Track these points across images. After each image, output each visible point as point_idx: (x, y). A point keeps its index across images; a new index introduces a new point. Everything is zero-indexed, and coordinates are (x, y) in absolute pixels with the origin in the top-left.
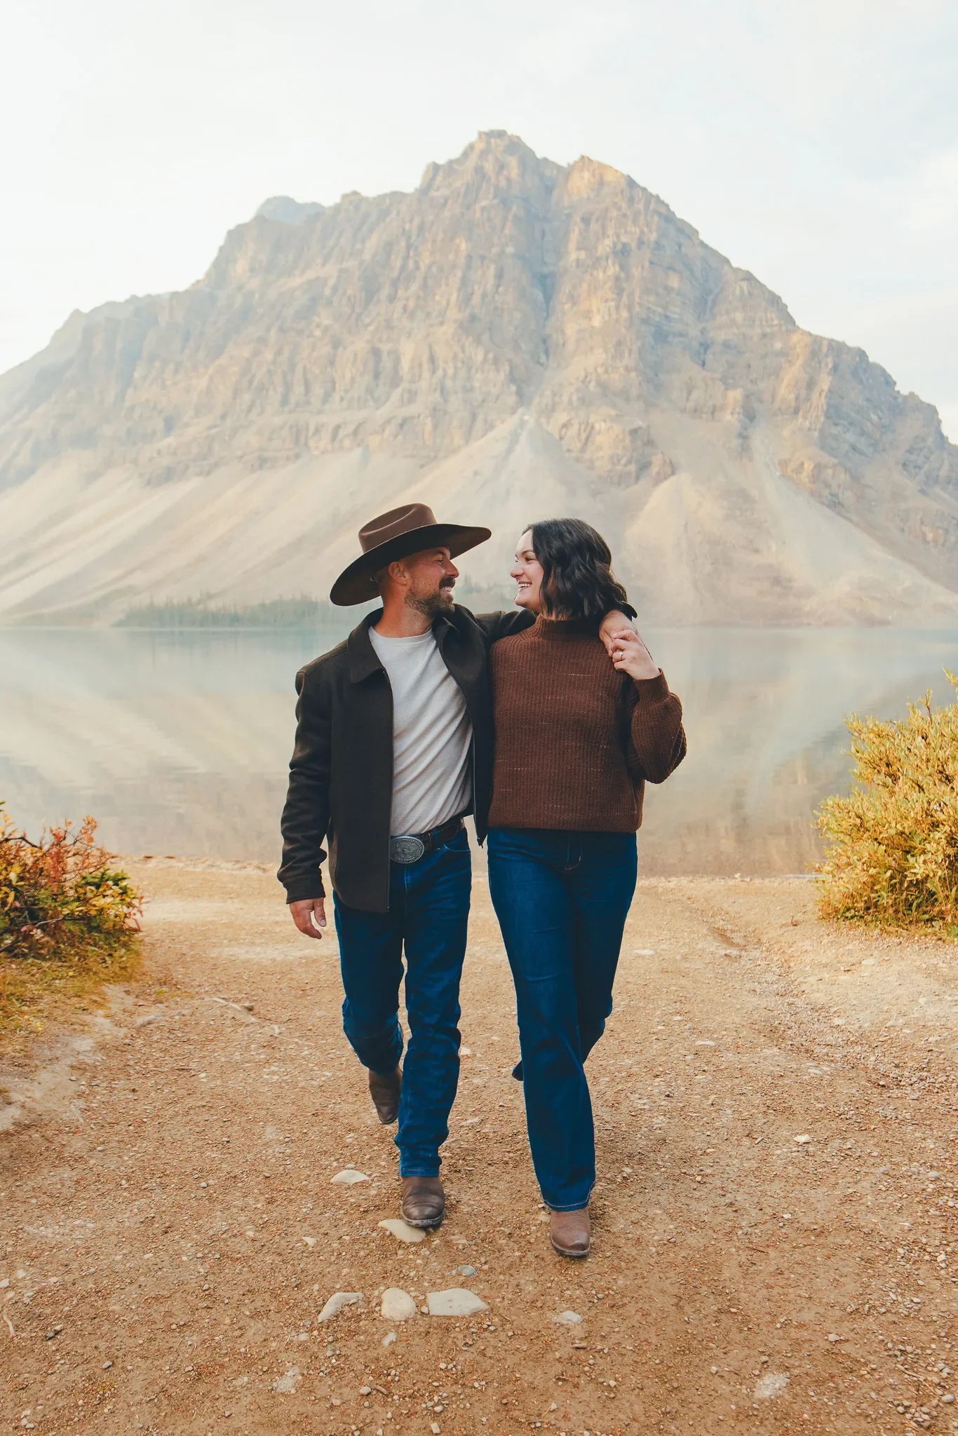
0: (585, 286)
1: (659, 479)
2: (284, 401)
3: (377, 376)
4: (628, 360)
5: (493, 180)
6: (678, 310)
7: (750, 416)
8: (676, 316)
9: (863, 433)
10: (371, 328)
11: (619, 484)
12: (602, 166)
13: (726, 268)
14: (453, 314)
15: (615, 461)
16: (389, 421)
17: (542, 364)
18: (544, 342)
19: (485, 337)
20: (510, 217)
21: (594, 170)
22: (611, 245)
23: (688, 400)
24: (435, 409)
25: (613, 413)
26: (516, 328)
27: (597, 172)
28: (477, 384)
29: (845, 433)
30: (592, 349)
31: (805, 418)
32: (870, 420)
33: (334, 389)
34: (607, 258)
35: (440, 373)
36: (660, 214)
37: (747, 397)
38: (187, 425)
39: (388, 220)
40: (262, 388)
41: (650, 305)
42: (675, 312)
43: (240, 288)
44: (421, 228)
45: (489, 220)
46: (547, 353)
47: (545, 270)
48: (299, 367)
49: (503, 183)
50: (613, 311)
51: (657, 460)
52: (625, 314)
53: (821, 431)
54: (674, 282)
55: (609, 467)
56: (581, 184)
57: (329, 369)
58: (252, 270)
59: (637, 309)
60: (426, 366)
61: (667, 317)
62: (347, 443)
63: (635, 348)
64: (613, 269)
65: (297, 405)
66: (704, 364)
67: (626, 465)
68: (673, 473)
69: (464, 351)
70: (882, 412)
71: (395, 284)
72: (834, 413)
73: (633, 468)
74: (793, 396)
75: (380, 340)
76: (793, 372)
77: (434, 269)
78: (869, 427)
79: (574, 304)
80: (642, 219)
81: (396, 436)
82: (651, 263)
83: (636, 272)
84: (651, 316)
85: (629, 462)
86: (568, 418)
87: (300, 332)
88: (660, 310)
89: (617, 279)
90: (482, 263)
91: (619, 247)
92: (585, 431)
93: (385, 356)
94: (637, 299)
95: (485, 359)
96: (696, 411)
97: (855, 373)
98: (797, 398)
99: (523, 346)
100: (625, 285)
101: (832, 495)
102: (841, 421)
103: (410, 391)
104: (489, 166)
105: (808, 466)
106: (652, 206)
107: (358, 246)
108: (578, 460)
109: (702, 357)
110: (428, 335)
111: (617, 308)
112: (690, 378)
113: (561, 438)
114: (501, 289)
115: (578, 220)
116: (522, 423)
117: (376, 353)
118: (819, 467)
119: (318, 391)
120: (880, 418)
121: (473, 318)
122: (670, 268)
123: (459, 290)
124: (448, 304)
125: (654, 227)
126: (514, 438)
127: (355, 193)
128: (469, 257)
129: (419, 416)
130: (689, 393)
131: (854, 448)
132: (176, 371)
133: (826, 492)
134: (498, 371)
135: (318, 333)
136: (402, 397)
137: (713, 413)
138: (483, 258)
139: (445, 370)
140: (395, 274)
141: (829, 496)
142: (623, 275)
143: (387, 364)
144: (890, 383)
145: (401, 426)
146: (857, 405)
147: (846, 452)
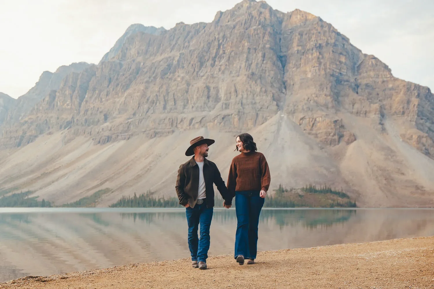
0: (303, 61)
1: (348, 143)
2: (165, 108)
3: (208, 97)
4: (327, 91)
5: (257, 18)
6: (345, 71)
7: (383, 115)
8: (345, 73)
10: (204, 77)
11: (330, 144)
12: (305, 13)
13: (360, 54)
14: (243, 72)
15: (328, 135)
16: (217, 116)
17: (284, 93)
18: (284, 84)
19: (259, 81)
20: (267, 33)
21: (303, 15)
22: (315, 45)
23: (353, 108)
24: (239, 112)
25: (324, 113)
26: (272, 78)
27: (304, 15)
28: (258, 101)
29: (426, 122)
30: (308, 87)
31: (408, 116)
33: (188, 102)
34: (312, 50)
35: (240, 96)
36: (335, 32)
37: (381, 107)
38: (115, 118)
39: (200, 34)
40: (153, 102)
41: (334, 69)
42: (344, 71)
43: (134, 61)
44: (224, 37)
45: (257, 34)
46: (285, 88)
47: (282, 54)
48: (171, 94)
49: (263, 20)
50: (317, 71)
51: (346, 134)
52: (323, 72)
53: (416, 122)
54: (343, 59)
55: (326, 137)
56: (296, 20)
57: (185, 94)
58: (138, 53)
59: (328, 70)
60: (233, 94)
61: (340, 73)
62: (197, 126)
63: (329, 86)
64: (316, 54)
65: (171, 109)
66: (357, 93)
67: (333, 136)
68: (355, 140)
69: (251, 88)
71: (214, 59)
72: (421, 114)
73: (336, 137)
74: (401, 107)
75: (210, 83)
76: (399, 97)
77: (233, 54)
79: (297, 68)
80: (327, 34)
81: (220, 123)
82: (333, 52)
83: (326, 55)
84: (335, 73)
85: (334, 135)
86: (303, 116)
87: (171, 79)
88: (338, 71)
89: (318, 58)
90: (255, 52)
91: (318, 45)
92: (312, 121)
93: (212, 89)
94: (328, 67)
95: (261, 91)
96: (358, 113)
97: (426, 98)
98: (403, 108)
99: (275, 85)
100: (322, 61)
101: (426, 149)
102: (424, 118)
103: (226, 104)
104: (255, 13)
105: (415, 137)
106: (332, 29)
107: (186, 44)
108: (309, 134)
109: (356, 90)
110: (233, 81)
111: (319, 70)
112: (354, 99)
113: (300, 125)
114: (264, 62)
115: (297, 34)
116: (281, 118)
117: (208, 88)
118: (420, 137)
119: (180, 104)
121: (253, 74)
122: (341, 54)
123: (246, 62)
124: (240, 68)
125: (333, 37)
126: (279, 125)
127: (182, 23)
128: (249, 49)
129: (232, 114)
130: (353, 106)
132: (107, 95)
133: (423, 148)
134: (267, 96)
135: (179, 79)
136: (222, 106)
137: (365, 114)
138: (255, 49)
139: (242, 95)
140: (214, 55)
142: (321, 56)
143: (213, 92)
145: (223, 118)
146: (428, 111)
147: (427, 131)
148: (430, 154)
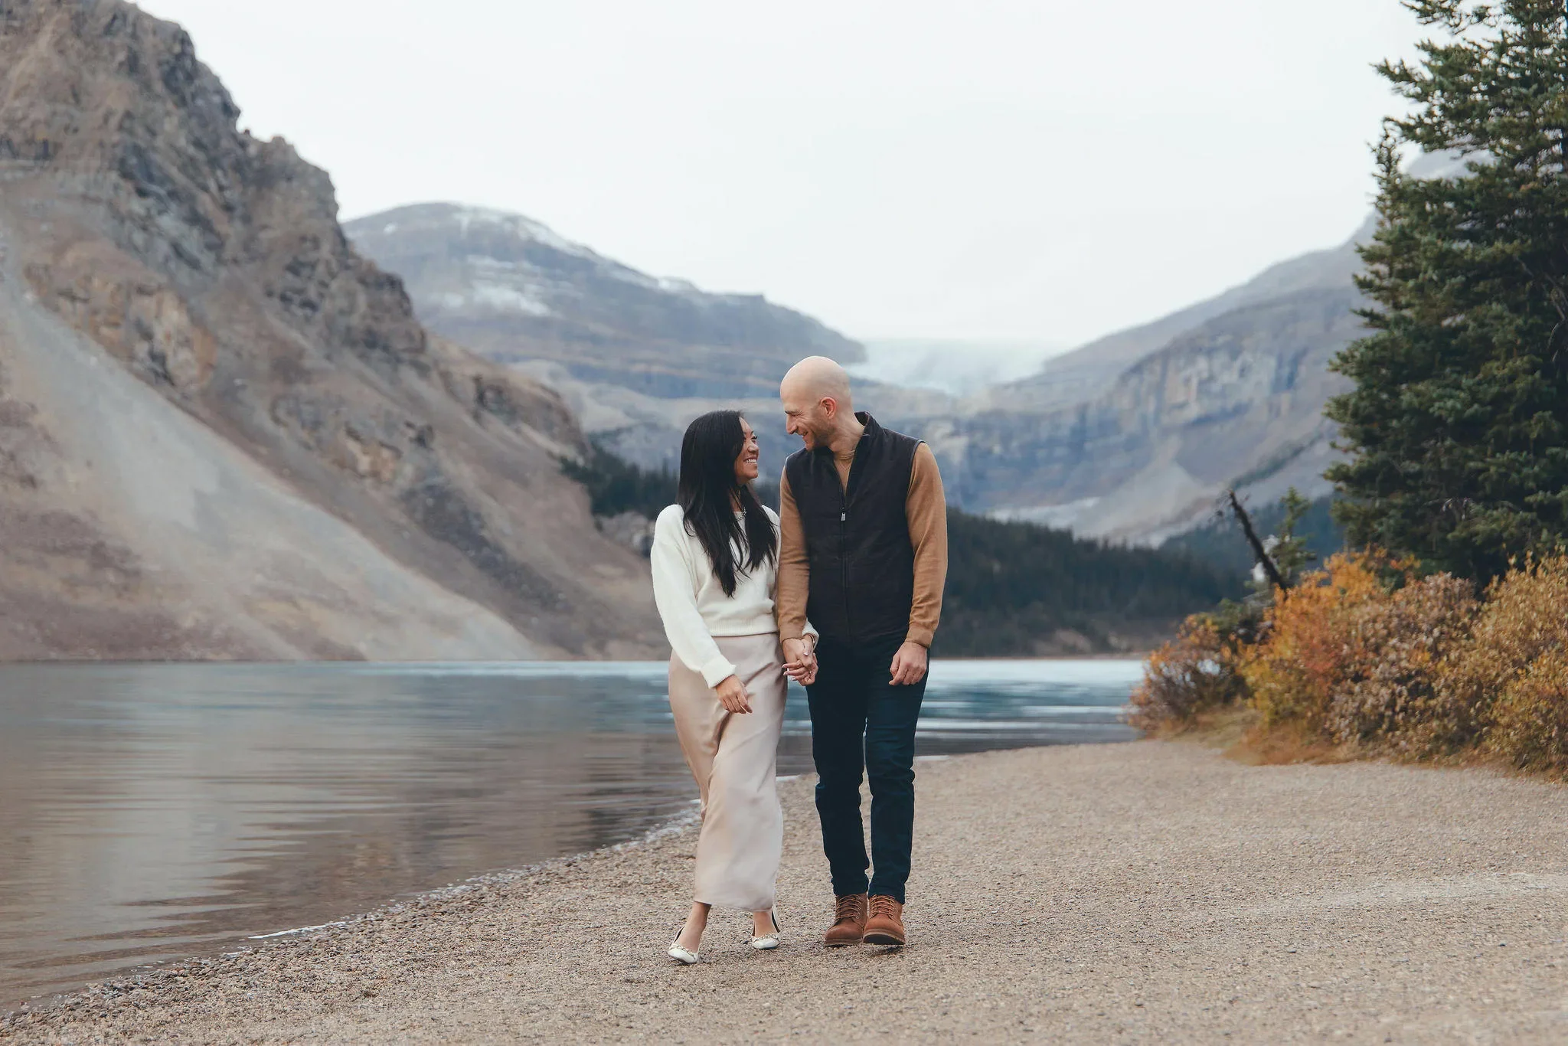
9: (195, 219)
29: (160, 213)
31: (72, 170)
32: (205, 189)
53: (112, 205)
70: (225, 174)
72: (136, 167)
74: (38, 114)
76: (30, 61)
78: (206, 204)
97: (168, 79)
101: (154, 356)
102: (154, 188)
105: (103, 287)
118: (126, 290)
120: (221, 188)
131: (177, 250)
133: (142, 349)
141: (149, 363)
144: (230, 111)
146: (179, 152)
147: (167, 259)
148: (173, 384)
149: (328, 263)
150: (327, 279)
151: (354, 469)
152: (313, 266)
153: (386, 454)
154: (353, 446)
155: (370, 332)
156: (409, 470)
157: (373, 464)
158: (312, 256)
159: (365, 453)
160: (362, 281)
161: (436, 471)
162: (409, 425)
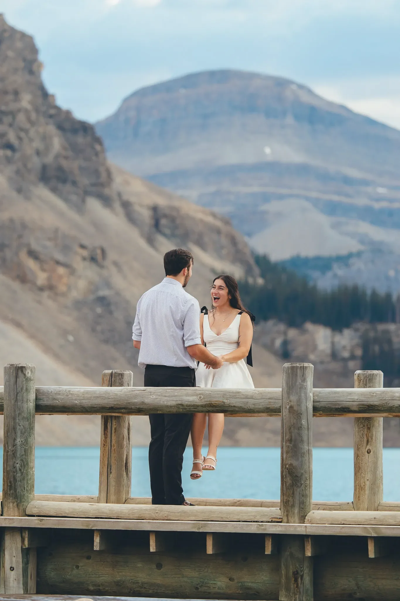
149: (26, 111)
150: (27, 126)
151: (34, 283)
152: (13, 114)
153: (61, 270)
154: (31, 264)
155: (60, 169)
156: (82, 284)
157: (49, 279)
158: (13, 106)
159: (43, 270)
160: (60, 127)
161: (108, 284)
162: (83, 247)
